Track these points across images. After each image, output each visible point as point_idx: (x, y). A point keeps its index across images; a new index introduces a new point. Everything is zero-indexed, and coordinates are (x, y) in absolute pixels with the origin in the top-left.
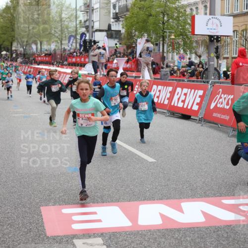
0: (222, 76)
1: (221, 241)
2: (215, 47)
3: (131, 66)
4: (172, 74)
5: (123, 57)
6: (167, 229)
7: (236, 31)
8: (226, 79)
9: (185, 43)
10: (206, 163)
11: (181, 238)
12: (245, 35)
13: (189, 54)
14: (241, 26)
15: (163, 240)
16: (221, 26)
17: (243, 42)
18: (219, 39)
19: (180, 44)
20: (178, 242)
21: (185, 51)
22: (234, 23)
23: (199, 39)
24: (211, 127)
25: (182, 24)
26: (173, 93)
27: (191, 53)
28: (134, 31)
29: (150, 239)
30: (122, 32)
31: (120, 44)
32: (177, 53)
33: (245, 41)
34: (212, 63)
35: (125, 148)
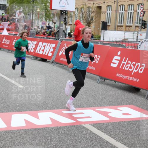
0: (68, 35)
1: (60, 136)
2: (64, 17)
3: (12, 28)
4: (37, 34)
5: (7, 22)
6: (29, 129)
7: (77, 8)
8: (70, 37)
9: (46, 15)
10: (55, 89)
11: (37, 134)
12: (82, 11)
13: (48, 21)
14: (80, 5)
15: (26, 136)
16: (68, 5)
17: (81, 15)
18: (67, 13)
19: (43, 15)
20: (35, 137)
21: (46, 19)
22: (76, 3)
23: (55, 12)
24: (59, 67)
25: (45, 2)
26: (37, 45)
27: (49, 21)
28: (14, 5)
29: (17, 135)
30: (7, 6)
31: (6, 13)
32: (41, 21)
33: (82, 14)
34: (62, 27)
35: (6, 79)
